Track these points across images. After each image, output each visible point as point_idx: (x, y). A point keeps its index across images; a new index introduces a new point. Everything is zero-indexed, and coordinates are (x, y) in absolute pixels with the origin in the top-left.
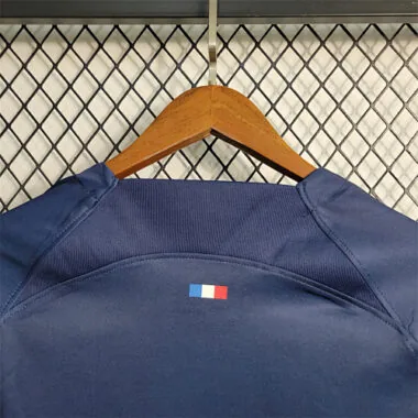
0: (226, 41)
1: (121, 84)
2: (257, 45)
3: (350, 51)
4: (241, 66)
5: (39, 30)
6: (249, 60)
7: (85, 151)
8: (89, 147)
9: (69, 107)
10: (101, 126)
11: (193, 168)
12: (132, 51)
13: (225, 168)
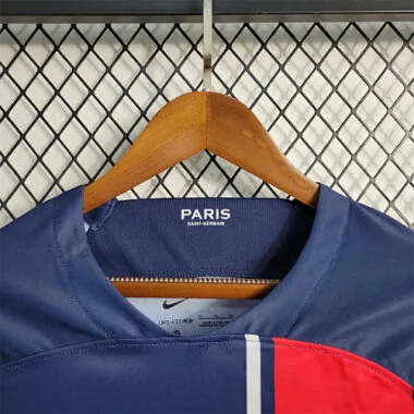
0: (230, 42)
1: (114, 90)
2: (264, 46)
3: (364, 52)
4: (247, 69)
5: (22, 30)
6: (254, 63)
7: (74, 163)
8: (79, 159)
9: (56, 115)
10: (92, 136)
11: (196, 181)
12: (125, 53)
13: (230, 181)
